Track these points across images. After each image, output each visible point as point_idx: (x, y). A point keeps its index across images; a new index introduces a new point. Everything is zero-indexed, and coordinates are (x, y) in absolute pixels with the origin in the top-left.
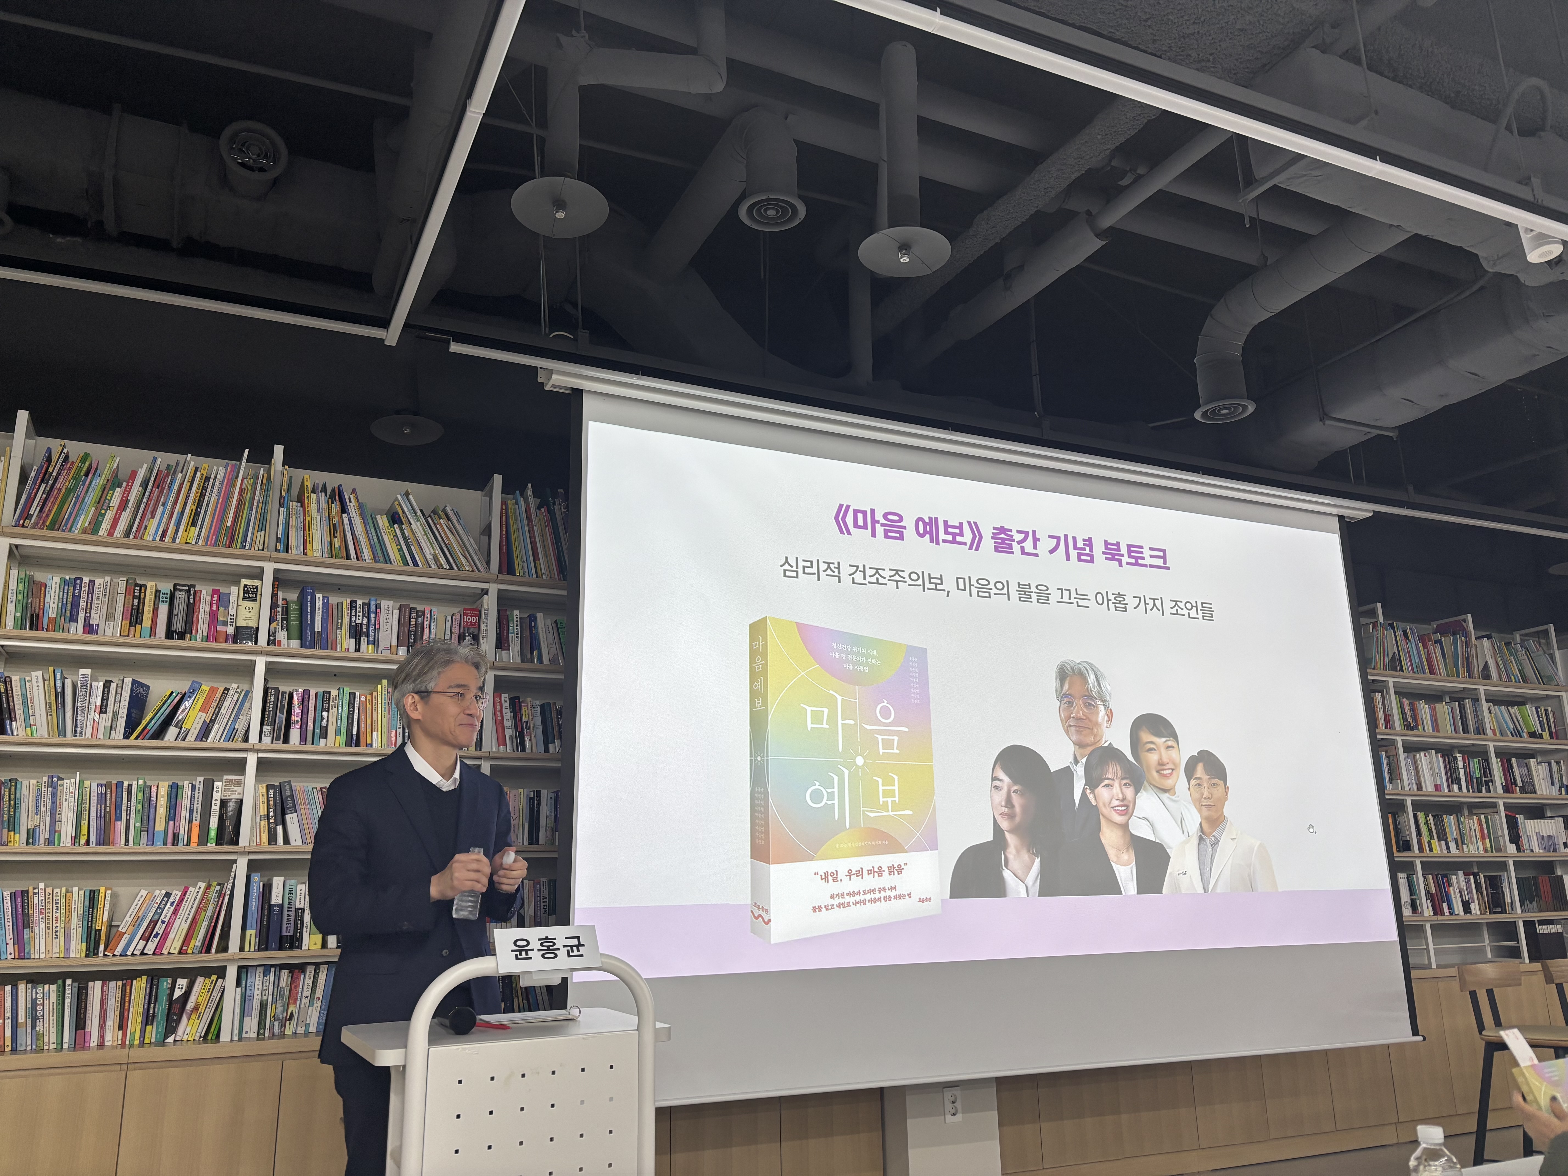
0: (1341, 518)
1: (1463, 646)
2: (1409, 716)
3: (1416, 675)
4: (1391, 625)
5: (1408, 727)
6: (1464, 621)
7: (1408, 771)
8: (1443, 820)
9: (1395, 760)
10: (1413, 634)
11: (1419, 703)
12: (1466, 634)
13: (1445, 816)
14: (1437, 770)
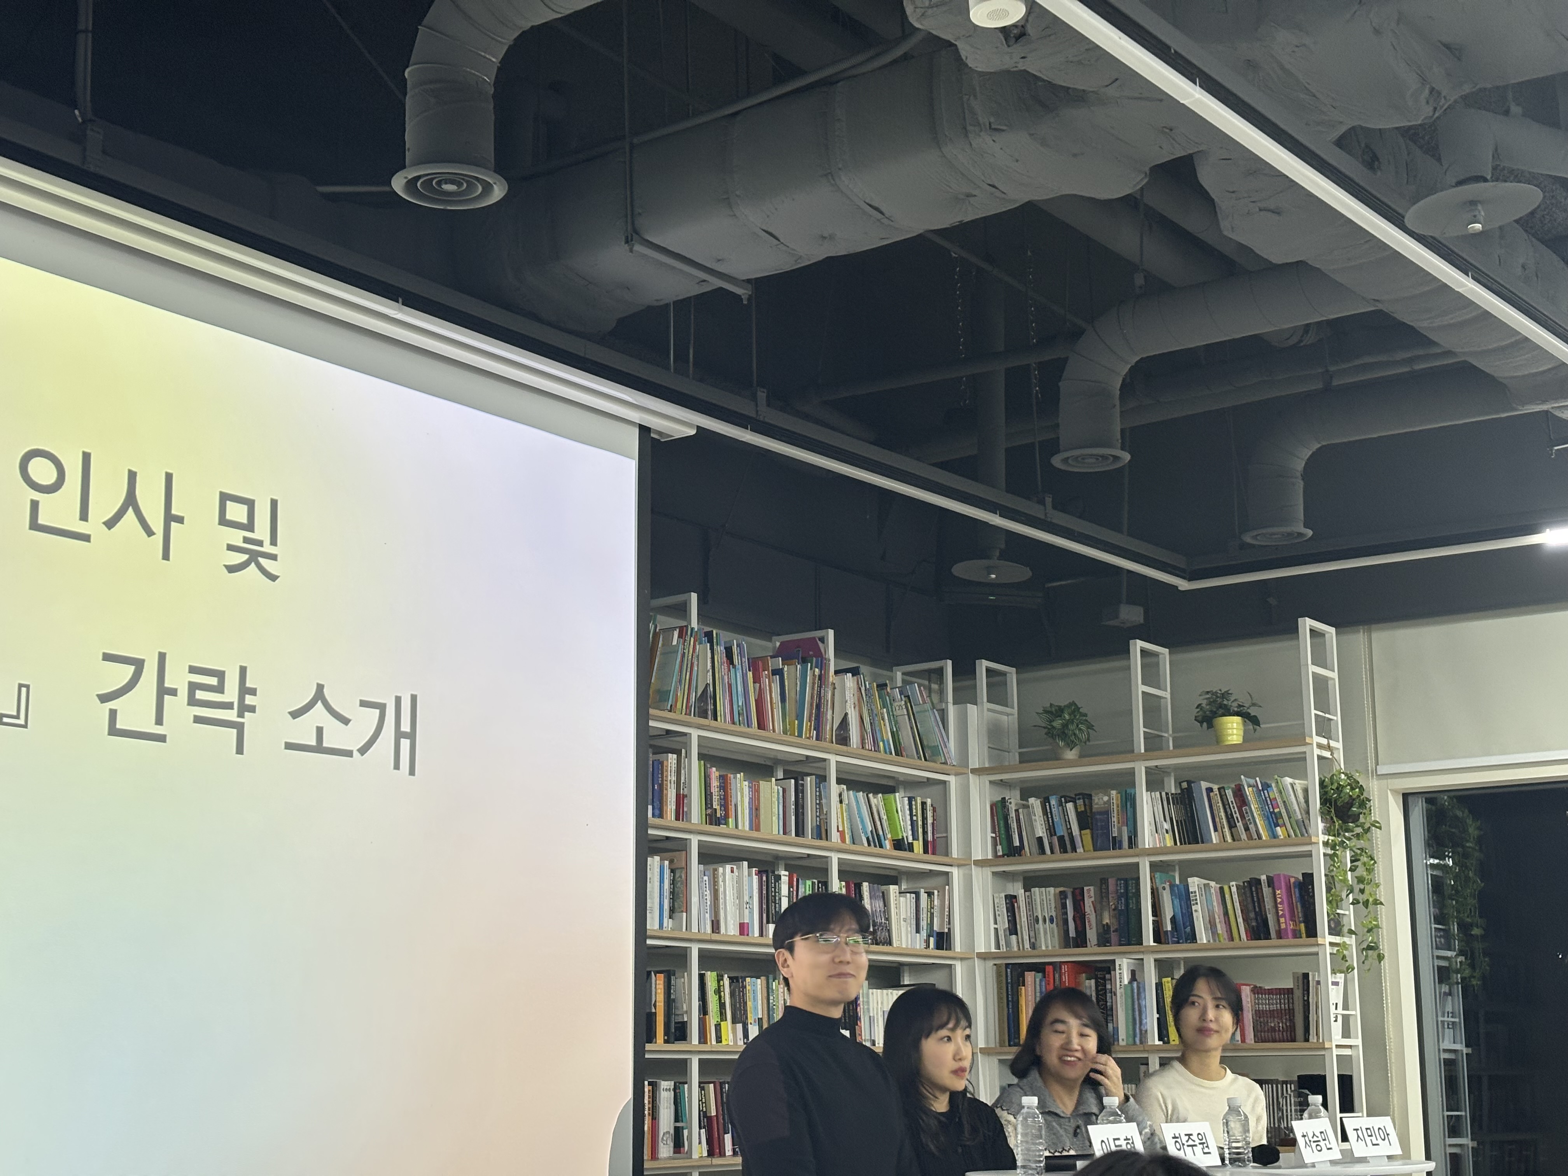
0: (644, 430)
1: (814, 684)
2: (715, 798)
3: (736, 728)
4: (709, 635)
5: (713, 819)
6: (822, 639)
7: (701, 896)
8: (744, 987)
9: (683, 877)
10: (741, 654)
11: (735, 778)
12: (822, 664)
13: (748, 979)
14: (746, 898)
